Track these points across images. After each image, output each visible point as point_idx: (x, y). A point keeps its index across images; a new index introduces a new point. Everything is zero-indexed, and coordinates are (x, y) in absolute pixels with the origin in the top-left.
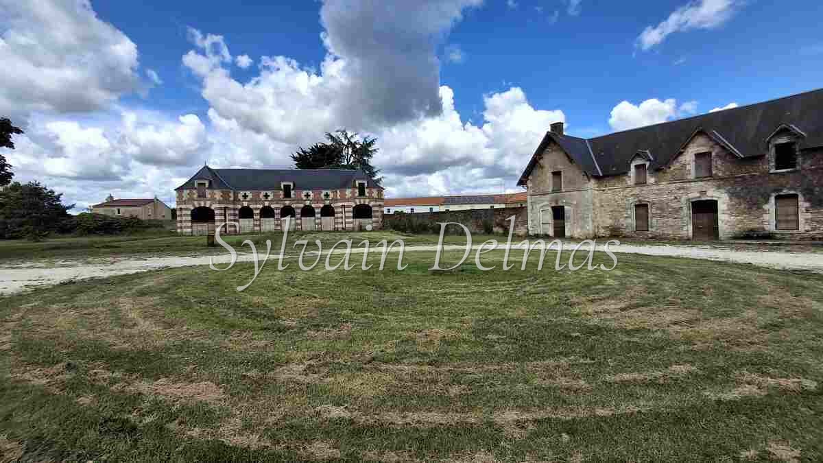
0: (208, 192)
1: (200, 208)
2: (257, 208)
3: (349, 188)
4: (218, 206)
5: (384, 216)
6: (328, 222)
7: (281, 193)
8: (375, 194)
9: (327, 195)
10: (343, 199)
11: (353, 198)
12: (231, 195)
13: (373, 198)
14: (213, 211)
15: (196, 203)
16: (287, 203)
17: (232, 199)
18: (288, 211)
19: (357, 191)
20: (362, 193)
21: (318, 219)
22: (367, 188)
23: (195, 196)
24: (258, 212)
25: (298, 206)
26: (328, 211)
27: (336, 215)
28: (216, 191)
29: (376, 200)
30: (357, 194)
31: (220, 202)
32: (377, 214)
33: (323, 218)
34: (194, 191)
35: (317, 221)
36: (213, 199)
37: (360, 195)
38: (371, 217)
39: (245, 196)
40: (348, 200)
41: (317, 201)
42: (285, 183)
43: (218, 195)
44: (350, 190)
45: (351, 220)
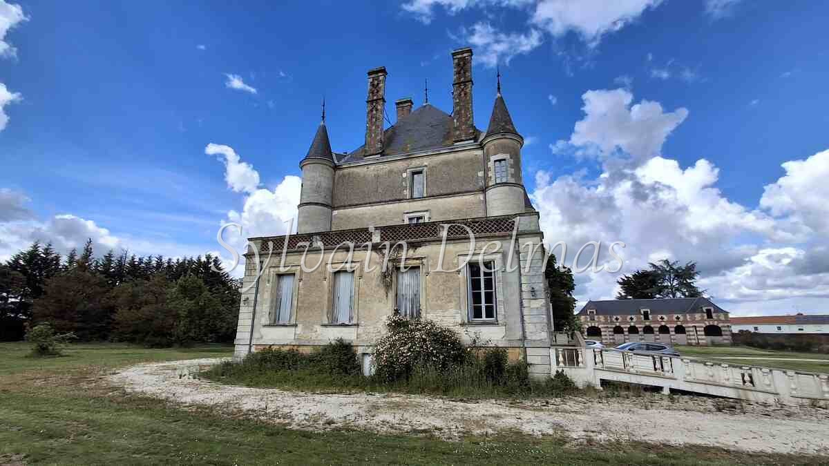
0: (596, 317)
1: (592, 327)
2: (625, 327)
3: (698, 313)
4: (603, 326)
5: (733, 335)
6: (681, 338)
7: (642, 316)
8: (722, 317)
9: (678, 318)
10: (693, 321)
11: (702, 321)
12: (609, 318)
13: (721, 320)
14: (600, 329)
15: (589, 324)
16: (647, 324)
17: (609, 321)
18: (648, 330)
19: (705, 315)
20: (710, 316)
21: (673, 335)
22: (714, 312)
23: (589, 320)
24: (627, 329)
25: (656, 326)
26: (680, 330)
27: (687, 333)
28: (601, 316)
29: (723, 322)
30: (706, 317)
31: (604, 324)
32: (727, 333)
33: (677, 335)
34: (588, 317)
35: (672, 337)
36: (599, 321)
37: (708, 318)
38: (721, 335)
39: (617, 319)
40: (698, 322)
41: (671, 322)
42: (644, 310)
43: (602, 318)
44: (699, 315)
45: (704, 337)
